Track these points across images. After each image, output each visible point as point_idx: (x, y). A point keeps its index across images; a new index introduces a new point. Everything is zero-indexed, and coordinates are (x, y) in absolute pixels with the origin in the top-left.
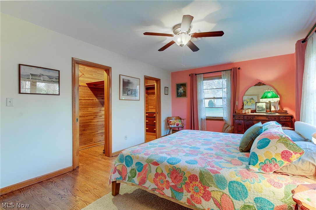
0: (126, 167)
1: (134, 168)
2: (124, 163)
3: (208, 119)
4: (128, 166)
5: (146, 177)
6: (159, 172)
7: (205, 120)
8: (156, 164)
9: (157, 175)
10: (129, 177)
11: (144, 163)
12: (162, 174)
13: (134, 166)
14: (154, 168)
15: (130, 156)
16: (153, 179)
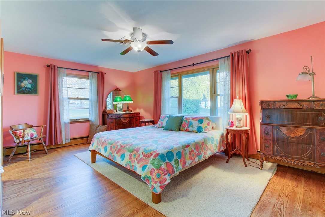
0: (170, 162)
1: (176, 159)
2: (167, 161)
3: (72, 122)
4: (171, 161)
5: (185, 160)
6: (190, 150)
7: (68, 124)
8: (188, 146)
9: (190, 153)
10: (176, 168)
11: (181, 151)
12: (192, 151)
13: (175, 157)
14: (187, 149)
15: (170, 151)
16: (189, 158)
